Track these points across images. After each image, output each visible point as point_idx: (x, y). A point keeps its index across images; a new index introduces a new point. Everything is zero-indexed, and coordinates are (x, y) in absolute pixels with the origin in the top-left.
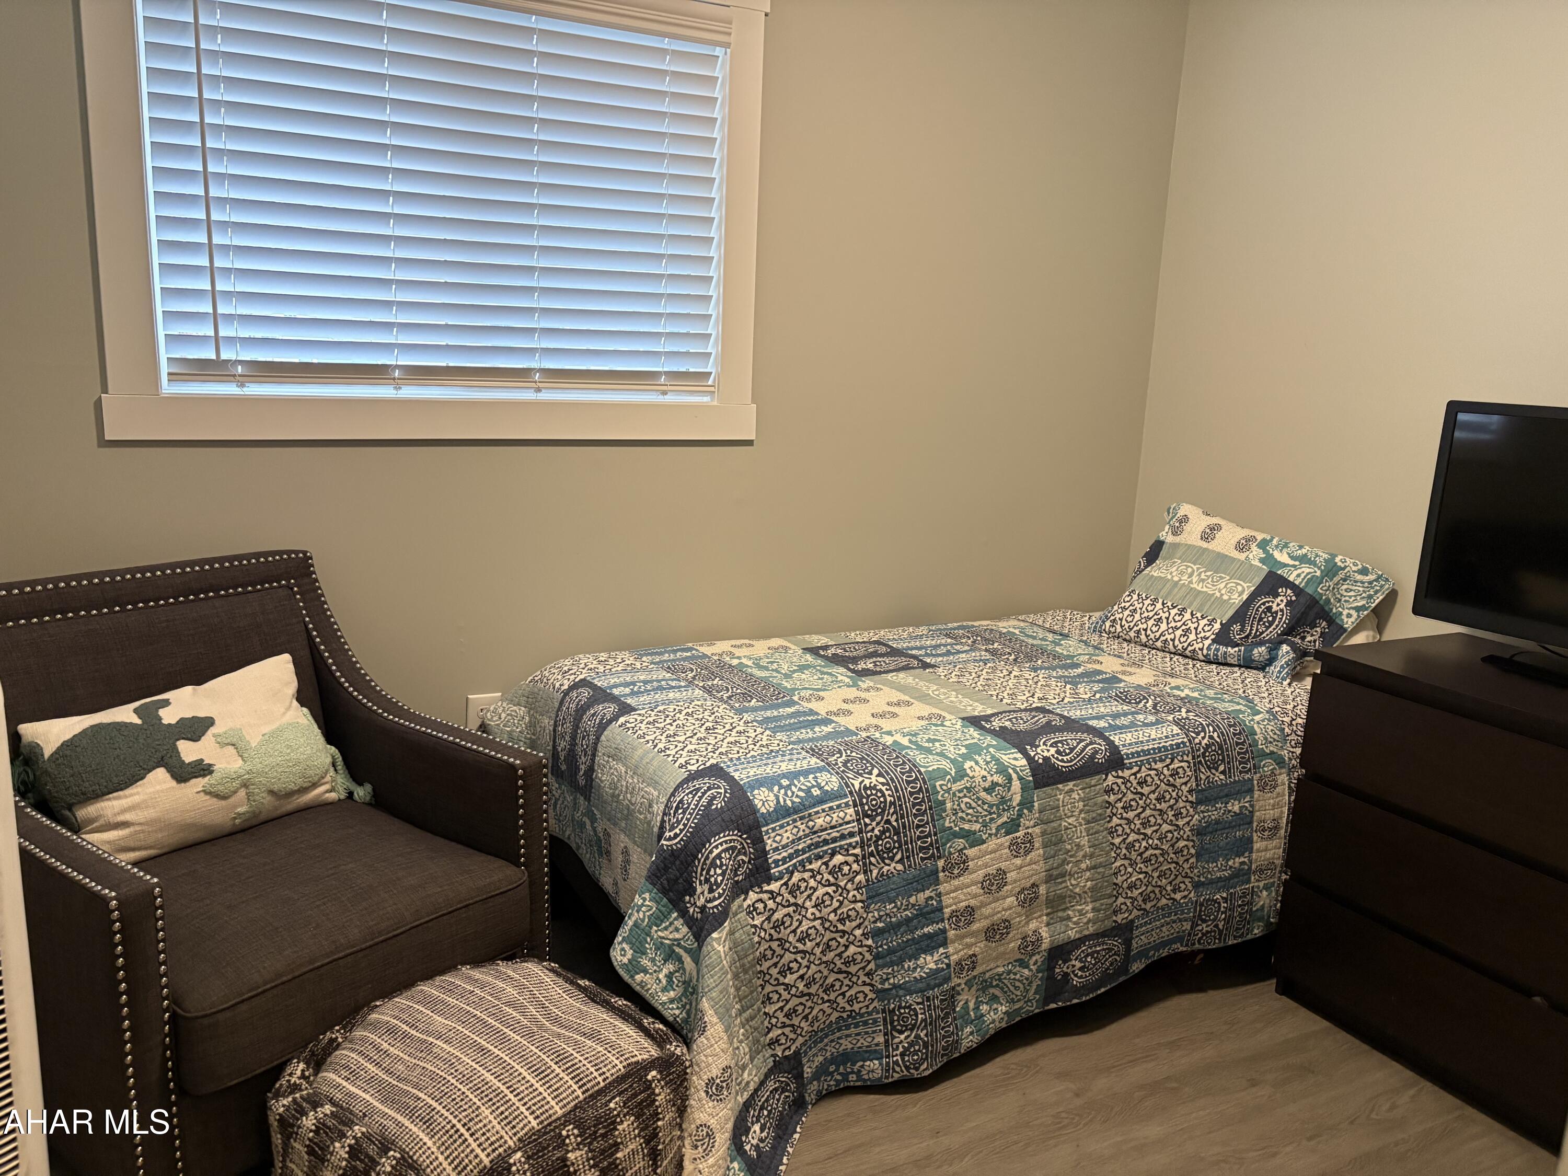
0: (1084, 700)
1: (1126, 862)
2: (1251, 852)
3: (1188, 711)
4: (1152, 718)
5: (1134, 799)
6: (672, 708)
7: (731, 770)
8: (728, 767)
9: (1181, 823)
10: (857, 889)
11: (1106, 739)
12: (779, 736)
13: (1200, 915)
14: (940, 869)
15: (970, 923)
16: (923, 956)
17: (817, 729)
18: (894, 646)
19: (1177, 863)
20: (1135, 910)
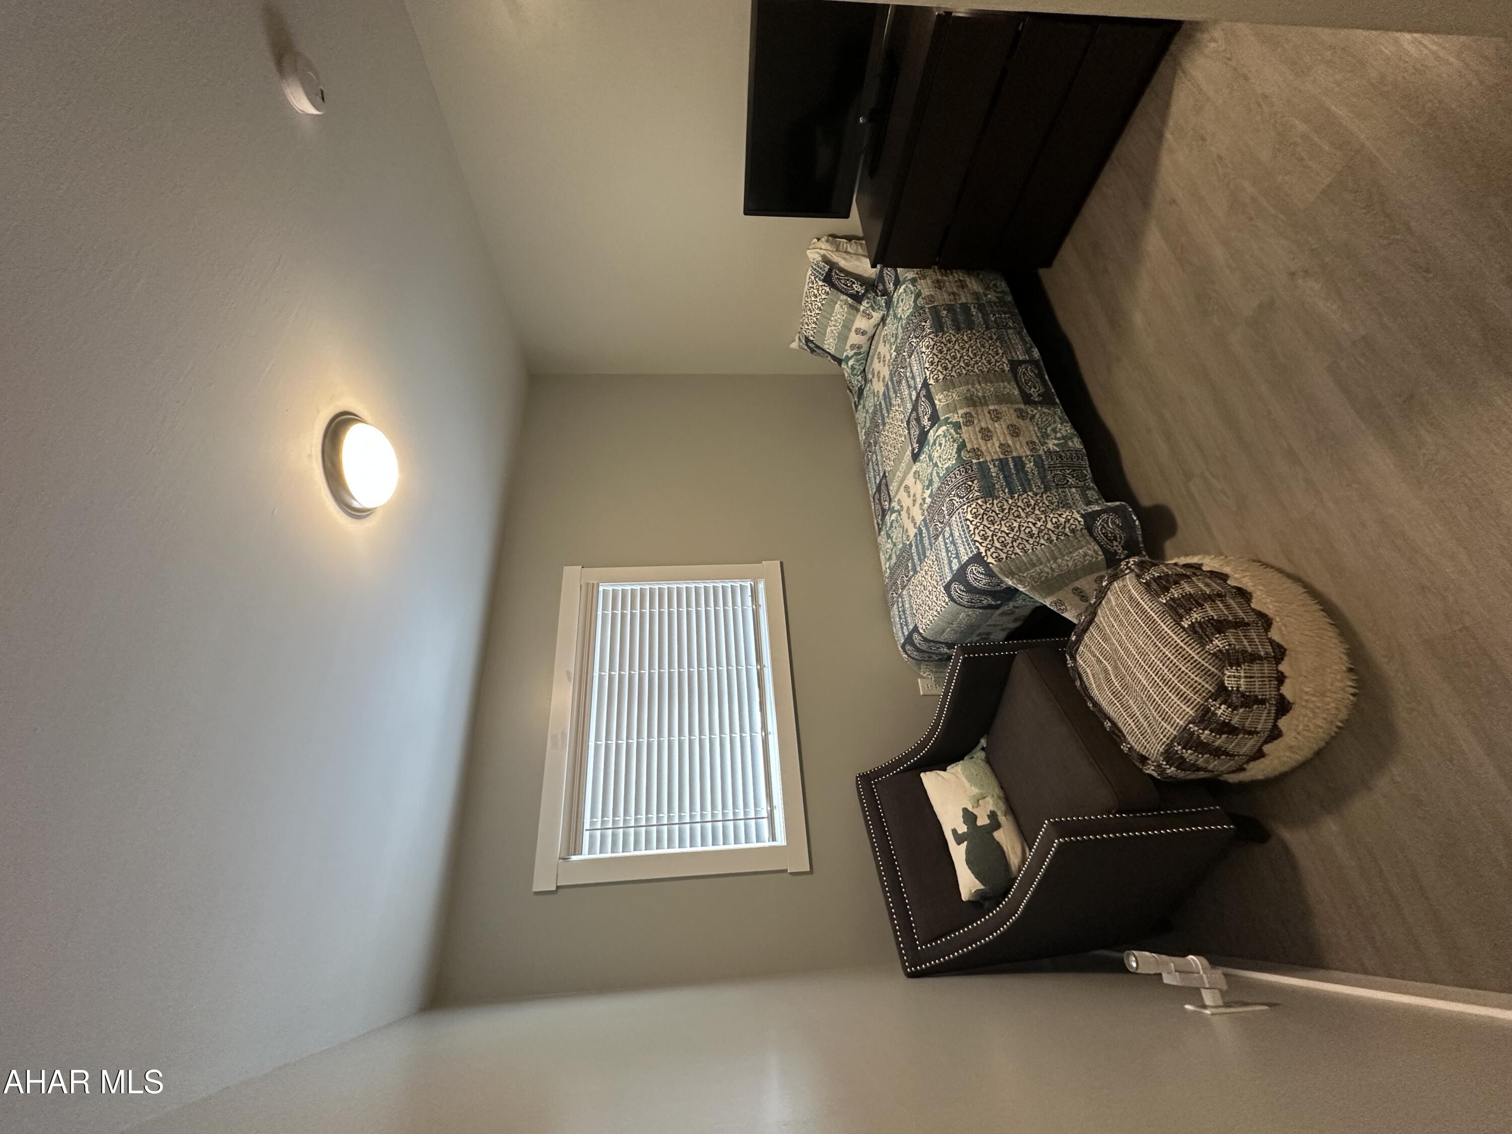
0: (902, 402)
1: (976, 366)
2: (968, 303)
3: (904, 352)
4: (909, 369)
5: (941, 365)
6: (914, 606)
7: (946, 581)
8: (944, 582)
9: (954, 339)
10: (986, 503)
11: (920, 390)
12: (928, 554)
13: (1004, 326)
14: (978, 461)
15: (1009, 446)
16: (1026, 469)
17: (924, 535)
18: (875, 490)
19: (976, 339)
20: (1003, 360)
